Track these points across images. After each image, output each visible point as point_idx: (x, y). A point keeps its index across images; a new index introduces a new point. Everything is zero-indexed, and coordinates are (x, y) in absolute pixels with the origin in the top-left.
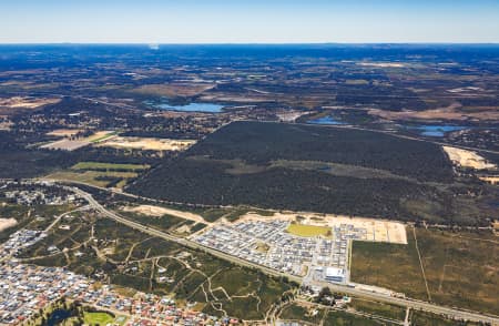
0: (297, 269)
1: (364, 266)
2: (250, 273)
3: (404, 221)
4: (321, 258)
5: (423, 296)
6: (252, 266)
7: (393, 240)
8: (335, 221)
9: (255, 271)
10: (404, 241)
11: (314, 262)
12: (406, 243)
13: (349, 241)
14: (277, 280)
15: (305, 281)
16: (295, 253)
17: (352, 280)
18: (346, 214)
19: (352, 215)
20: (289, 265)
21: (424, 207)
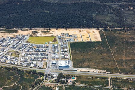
0: (40, 64)
1: (79, 57)
2: (11, 71)
3: (97, 28)
4: (53, 56)
5: (116, 70)
6: (11, 66)
7: (93, 40)
8: (57, 32)
9: (13, 69)
10: (100, 40)
11: (50, 59)
12: (101, 41)
13: (68, 43)
14: (29, 73)
15: (47, 71)
16: (37, 55)
17: (74, 67)
18: (63, 27)
19: (66, 27)
20: (35, 62)
21: (107, 18)
